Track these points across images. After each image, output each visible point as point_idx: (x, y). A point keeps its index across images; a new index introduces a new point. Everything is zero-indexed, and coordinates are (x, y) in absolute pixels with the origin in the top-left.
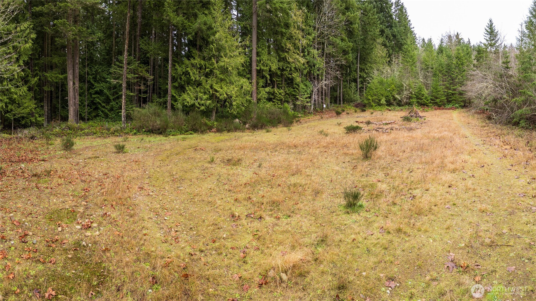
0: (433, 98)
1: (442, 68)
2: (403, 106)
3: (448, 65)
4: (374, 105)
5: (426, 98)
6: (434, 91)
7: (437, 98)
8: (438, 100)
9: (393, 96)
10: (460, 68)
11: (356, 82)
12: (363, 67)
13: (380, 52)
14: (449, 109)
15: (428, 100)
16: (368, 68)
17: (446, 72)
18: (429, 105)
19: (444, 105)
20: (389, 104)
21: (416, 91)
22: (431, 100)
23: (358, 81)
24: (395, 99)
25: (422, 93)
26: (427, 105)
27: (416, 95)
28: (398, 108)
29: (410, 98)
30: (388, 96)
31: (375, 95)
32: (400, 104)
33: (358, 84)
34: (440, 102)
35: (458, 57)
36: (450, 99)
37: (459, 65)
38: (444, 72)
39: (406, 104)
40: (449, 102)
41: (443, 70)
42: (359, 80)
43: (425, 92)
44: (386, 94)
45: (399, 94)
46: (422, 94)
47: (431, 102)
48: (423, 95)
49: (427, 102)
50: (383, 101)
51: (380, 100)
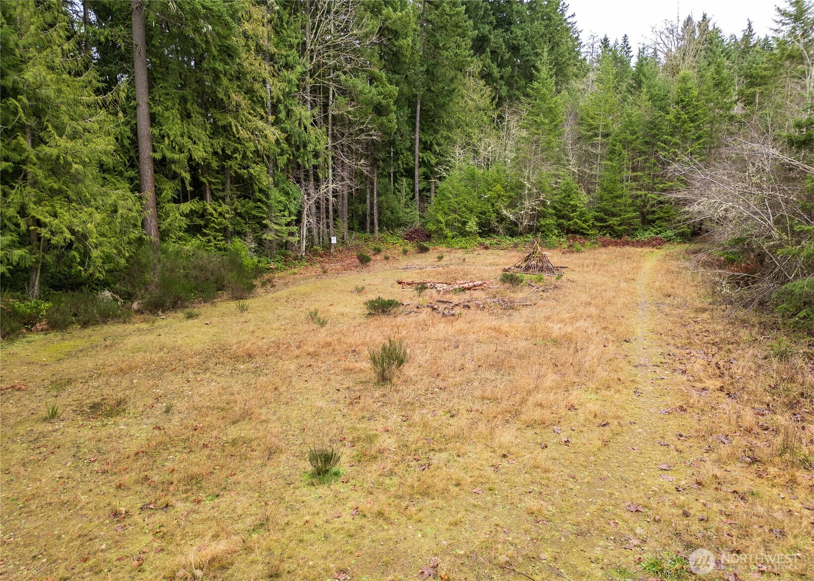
0: (602, 214)
1: (633, 133)
2: (521, 234)
3: (653, 125)
4: (450, 234)
5: (582, 214)
6: (606, 196)
7: (614, 215)
8: (613, 221)
9: (498, 213)
10: (685, 131)
11: (412, 177)
12: (428, 138)
13: (475, 97)
14: (643, 244)
15: (585, 221)
16: (442, 141)
17: (647, 143)
18: (590, 232)
19: (631, 231)
20: (486, 230)
21: (556, 198)
22: (597, 219)
23: (417, 174)
24: (502, 219)
25: (572, 203)
26: (583, 234)
27: (554, 208)
28: (508, 241)
29: (541, 215)
30: (484, 213)
31: (455, 211)
32: (513, 231)
33: (417, 181)
34: (620, 225)
35: (682, 101)
36: (650, 217)
37: (684, 122)
38: (637, 144)
39: (530, 229)
40: (647, 222)
41: (635, 140)
42: (418, 172)
43: (582, 199)
44: (479, 207)
45: (512, 206)
46: (573, 206)
47: (594, 226)
48: (574, 208)
49: (584, 226)
50: (472, 225)
51: (464, 223)
